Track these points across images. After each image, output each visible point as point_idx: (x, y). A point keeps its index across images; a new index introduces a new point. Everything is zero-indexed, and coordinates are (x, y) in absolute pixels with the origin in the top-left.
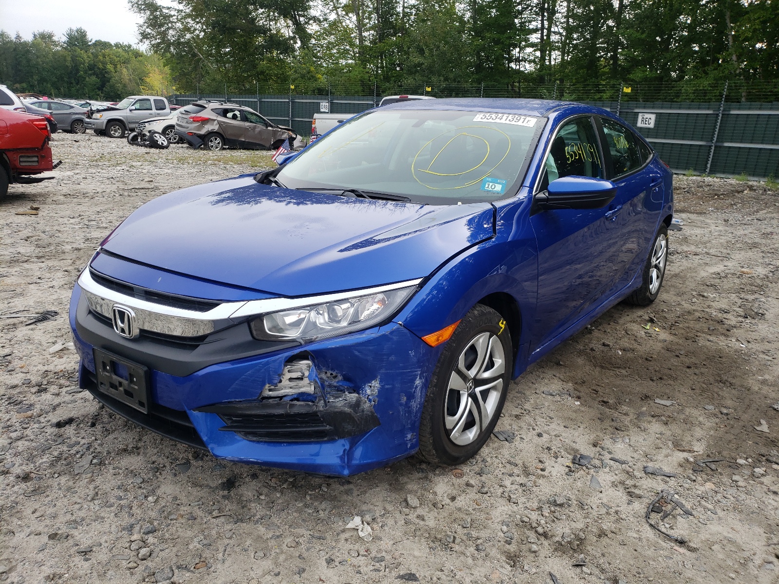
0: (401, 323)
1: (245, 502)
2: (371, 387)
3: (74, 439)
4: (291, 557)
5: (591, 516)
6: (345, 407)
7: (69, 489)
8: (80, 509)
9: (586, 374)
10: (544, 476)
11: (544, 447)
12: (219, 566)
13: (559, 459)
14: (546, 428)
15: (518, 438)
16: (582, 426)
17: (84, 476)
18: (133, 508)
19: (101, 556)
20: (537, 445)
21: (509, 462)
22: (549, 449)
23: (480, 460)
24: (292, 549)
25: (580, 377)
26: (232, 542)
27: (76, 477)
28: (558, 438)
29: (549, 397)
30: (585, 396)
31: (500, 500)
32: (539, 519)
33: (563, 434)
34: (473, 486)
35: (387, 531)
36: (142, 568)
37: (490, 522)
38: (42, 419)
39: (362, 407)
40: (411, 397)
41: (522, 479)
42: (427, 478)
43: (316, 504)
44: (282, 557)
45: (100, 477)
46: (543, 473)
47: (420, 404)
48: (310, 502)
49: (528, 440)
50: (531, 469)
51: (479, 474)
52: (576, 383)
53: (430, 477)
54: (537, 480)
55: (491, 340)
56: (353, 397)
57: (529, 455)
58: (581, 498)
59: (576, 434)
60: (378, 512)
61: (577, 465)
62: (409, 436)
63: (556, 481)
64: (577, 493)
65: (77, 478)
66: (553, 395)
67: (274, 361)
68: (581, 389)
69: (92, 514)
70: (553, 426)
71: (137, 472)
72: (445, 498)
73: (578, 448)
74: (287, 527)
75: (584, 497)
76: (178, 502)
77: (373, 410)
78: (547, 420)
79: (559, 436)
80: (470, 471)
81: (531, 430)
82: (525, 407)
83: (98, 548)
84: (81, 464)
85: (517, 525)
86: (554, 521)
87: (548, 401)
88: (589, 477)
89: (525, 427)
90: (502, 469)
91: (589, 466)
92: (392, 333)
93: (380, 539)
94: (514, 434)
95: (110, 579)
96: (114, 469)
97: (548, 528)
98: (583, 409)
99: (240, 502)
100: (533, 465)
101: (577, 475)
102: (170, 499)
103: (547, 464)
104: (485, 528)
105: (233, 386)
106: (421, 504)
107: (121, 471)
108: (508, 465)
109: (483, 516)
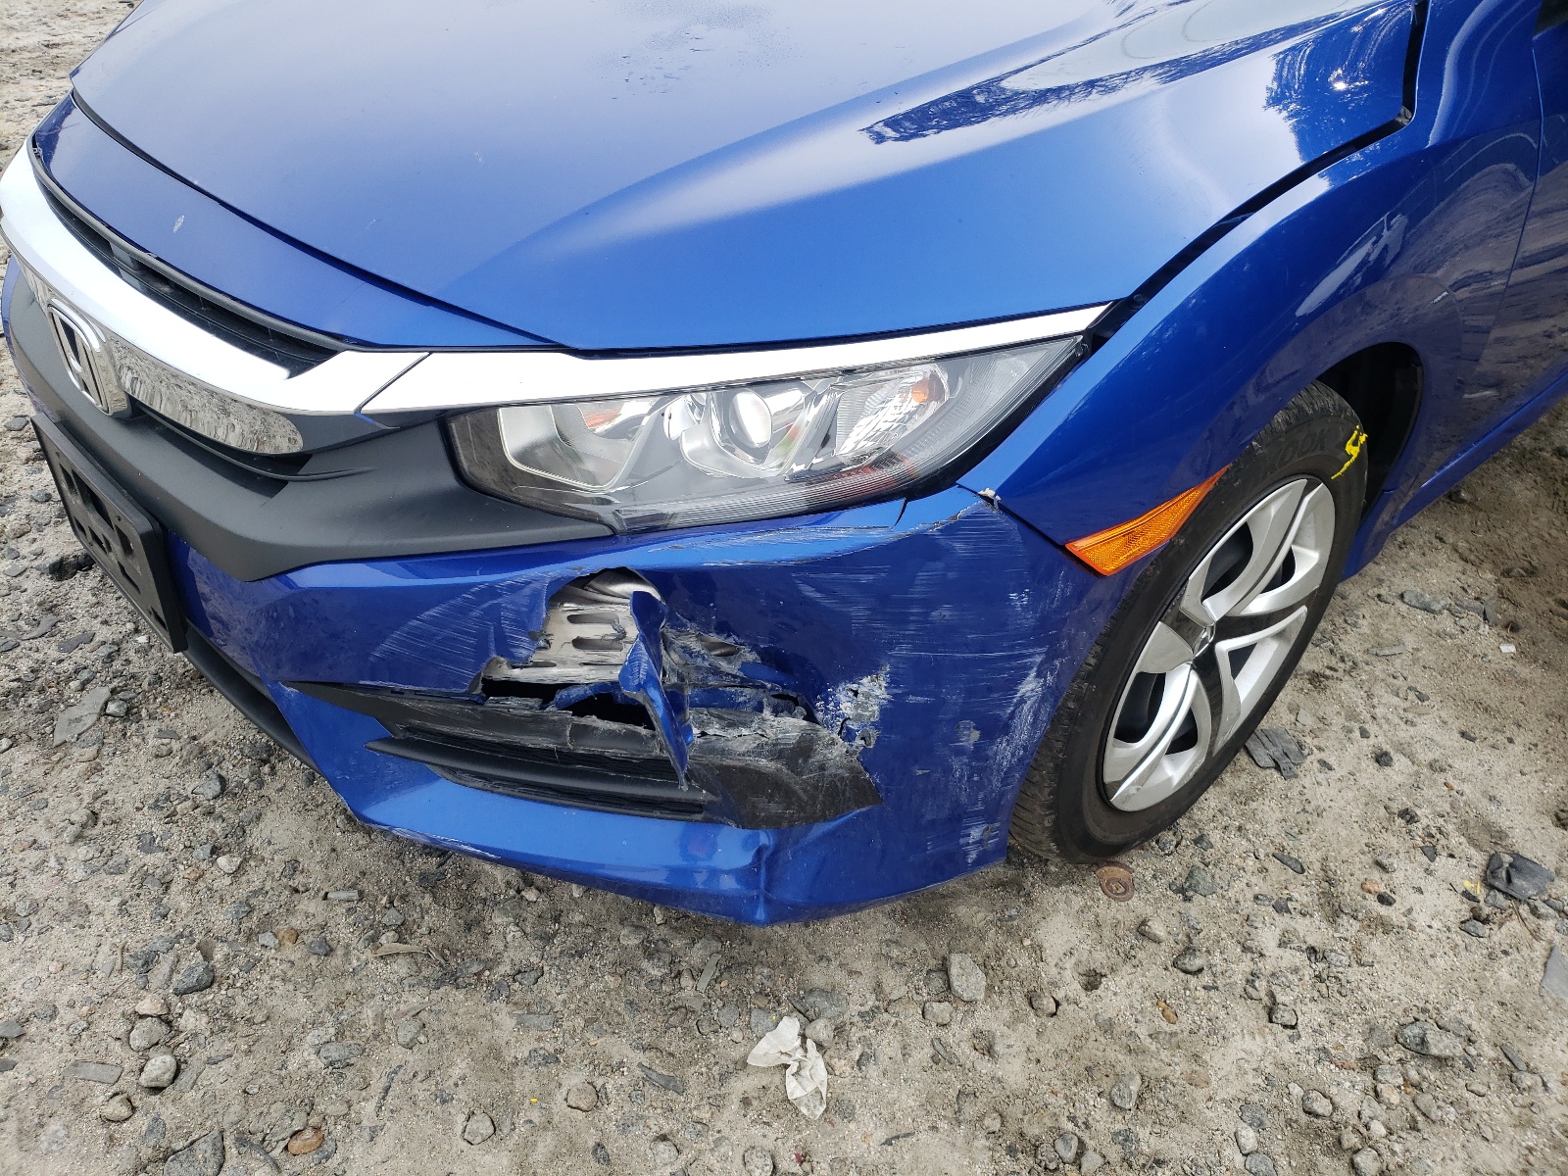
0: (990, 493)
1: (480, 906)
2: (856, 693)
3: (83, 623)
4: (573, 1148)
5: (1540, 1120)
6: (759, 755)
7: (29, 791)
8: (38, 868)
9: (1536, 540)
10: (1386, 927)
11: (1396, 807)
12: (358, 1150)
13: (1442, 861)
14: (1404, 733)
15: (1311, 762)
16: (1522, 738)
17: (76, 752)
18: (174, 888)
19: (45, 1057)
20: (1371, 798)
21: (1281, 857)
22: (1408, 816)
23: (1190, 834)
24: (580, 1115)
25: (1520, 551)
26: (412, 1057)
27: (54, 751)
28: (1440, 778)
29: (1420, 615)
30: (1533, 621)
31: (1239, 1008)
32: (1366, 1113)
33: (1457, 764)
34: (1157, 941)
35: (874, 1082)
36: (141, 1122)
37: (1200, 1094)
38: (24, 547)
39: (819, 757)
40: (995, 728)
41: (1313, 930)
42: (1021, 888)
43: (678, 943)
44: (546, 1144)
45: (117, 760)
46: (1383, 910)
47: (1025, 748)
48: (664, 931)
49: (1344, 772)
50: (1349, 889)
51: (1181, 890)
52: (1507, 573)
53: (1027, 885)
54: (1365, 938)
55: (1307, 499)
56: (790, 727)
57: (1344, 833)
58: (1509, 1034)
59: (1500, 767)
60: (859, 997)
61: (1500, 896)
62: (976, 833)
63: (1428, 952)
64: (1496, 1011)
65: (55, 758)
66: (1433, 612)
67: (514, 589)
68: (1521, 595)
69: (64, 891)
70: (1426, 726)
71: (215, 753)
72: (1068, 974)
73: (1504, 823)
74: (579, 1022)
75: (1522, 1032)
76: (299, 880)
77: (857, 764)
78: (1407, 704)
79: (1442, 770)
80: (1154, 877)
81: (1357, 734)
82: (1344, 647)
83: (44, 1027)
84: (75, 712)
85: (1289, 1123)
86: (1414, 1127)
87: (1411, 632)
88: (1540, 949)
89: (1338, 722)
90: (1254, 880)
91: (1543, 909)
92: (952, 529)
93: (849, 1115)
94: (1301, 746)
95: (49, 1152)
96: (161, 734)
97: (1394, 1153)
98: (1524, 671)
99: (465, 902)
100: (1355, 874)
101: (1499, 936)
102: (278, 867)
103: (1398, 877)
104: (1183, 1118)
105: (385, 646)
106: (990, 988)
107: (175, 745)
108: (1274, 866)
109: (1181, 1067)
